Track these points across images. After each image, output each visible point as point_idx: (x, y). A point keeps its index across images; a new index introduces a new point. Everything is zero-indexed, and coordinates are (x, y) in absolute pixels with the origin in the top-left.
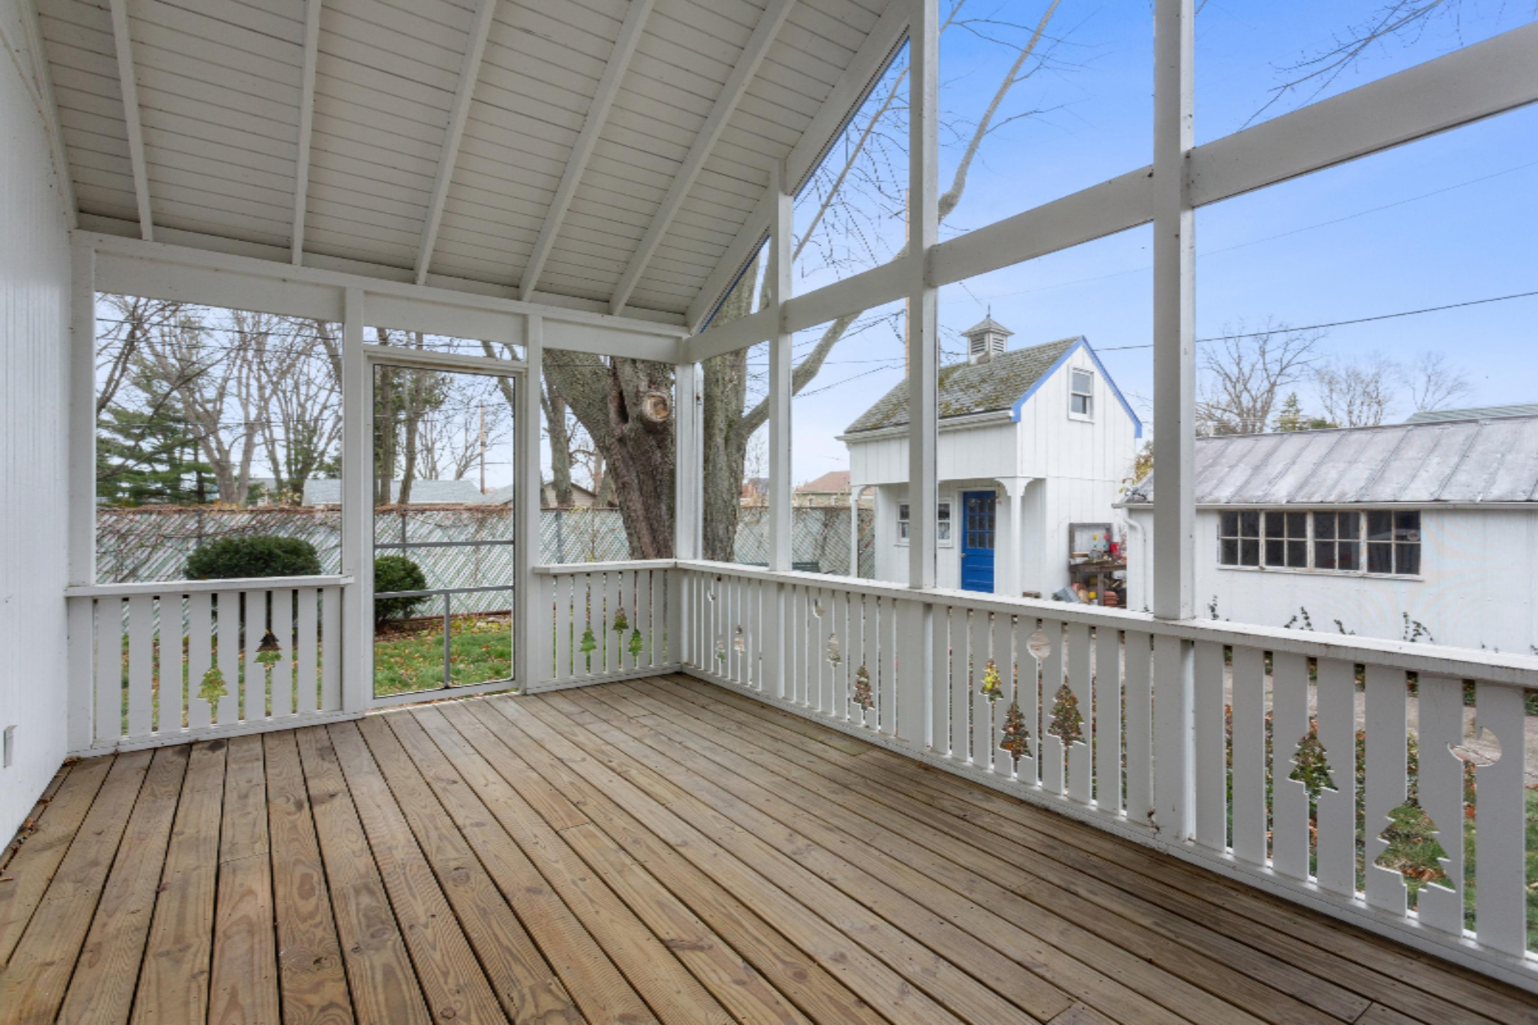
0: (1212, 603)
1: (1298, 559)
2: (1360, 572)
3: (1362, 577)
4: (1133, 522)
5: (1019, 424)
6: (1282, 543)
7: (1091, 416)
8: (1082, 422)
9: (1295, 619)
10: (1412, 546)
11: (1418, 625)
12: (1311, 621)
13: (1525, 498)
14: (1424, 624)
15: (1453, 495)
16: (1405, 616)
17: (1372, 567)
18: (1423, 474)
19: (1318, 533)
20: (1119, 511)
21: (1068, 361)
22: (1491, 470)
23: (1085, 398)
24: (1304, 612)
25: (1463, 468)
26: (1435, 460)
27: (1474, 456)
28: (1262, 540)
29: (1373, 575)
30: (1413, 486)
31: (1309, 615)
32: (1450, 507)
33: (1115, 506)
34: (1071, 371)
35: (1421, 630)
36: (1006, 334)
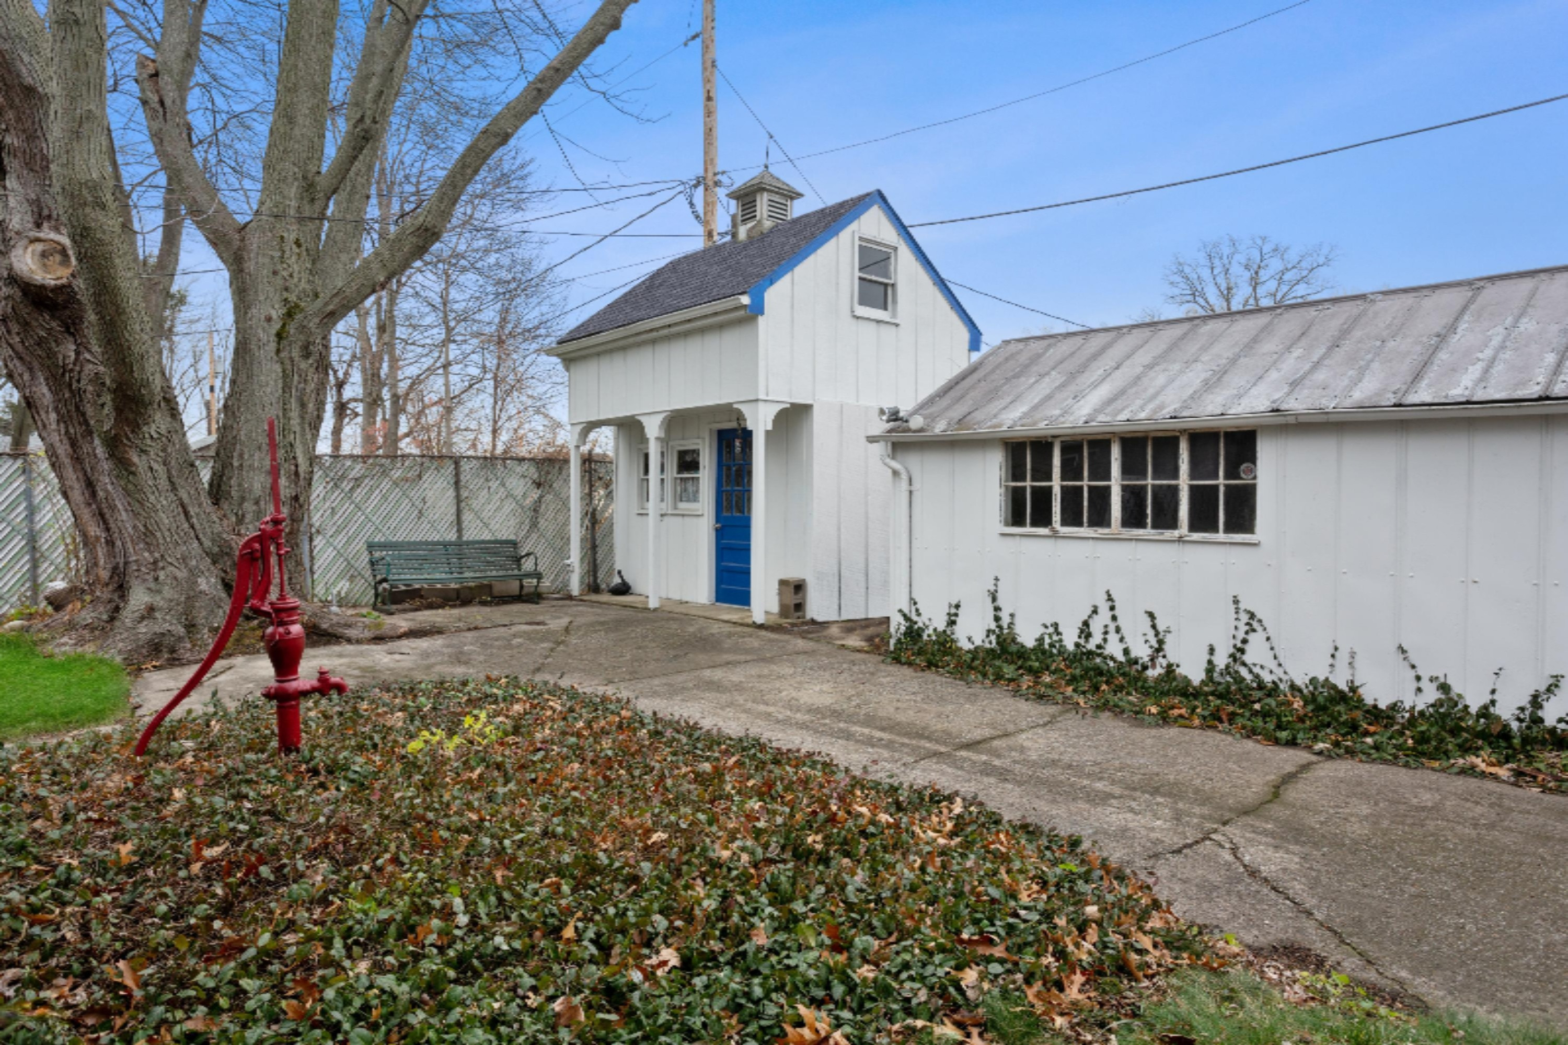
0: (992, 588)
1: (1100, 518)
2: (1176, 533)
3: (1180, 540)
4: (895, 465)
5: (760, 318)
6: (1081, 488)
7: (894, 315)
8: (878, 322)
9: (1095, 612)
10: (1246, 487)
11: (1252, 616)
12: (1117, 612)
13: (1393, 401)
14: (1259, 615)
15: (1298, 404)
16: (1236, 602)
17: (1194, 526)
18: (1274, 375)
19: (1127, 470)
20: (875, 446)
21: (854, 226)
22: (1362, 363)
23: (886, 285)
24: (1110, 598)
25: (1326, 362)
26: (1297, 352)
27: (1347, 346)
28: (1056, 484)
29: (1196, 536)
30: (1254, 391)
31: (1117, 604)
32: (1291, 420)
33: (872, 439)
34: (857, 243)
35: (1255, 624)
36: (794, 195)
